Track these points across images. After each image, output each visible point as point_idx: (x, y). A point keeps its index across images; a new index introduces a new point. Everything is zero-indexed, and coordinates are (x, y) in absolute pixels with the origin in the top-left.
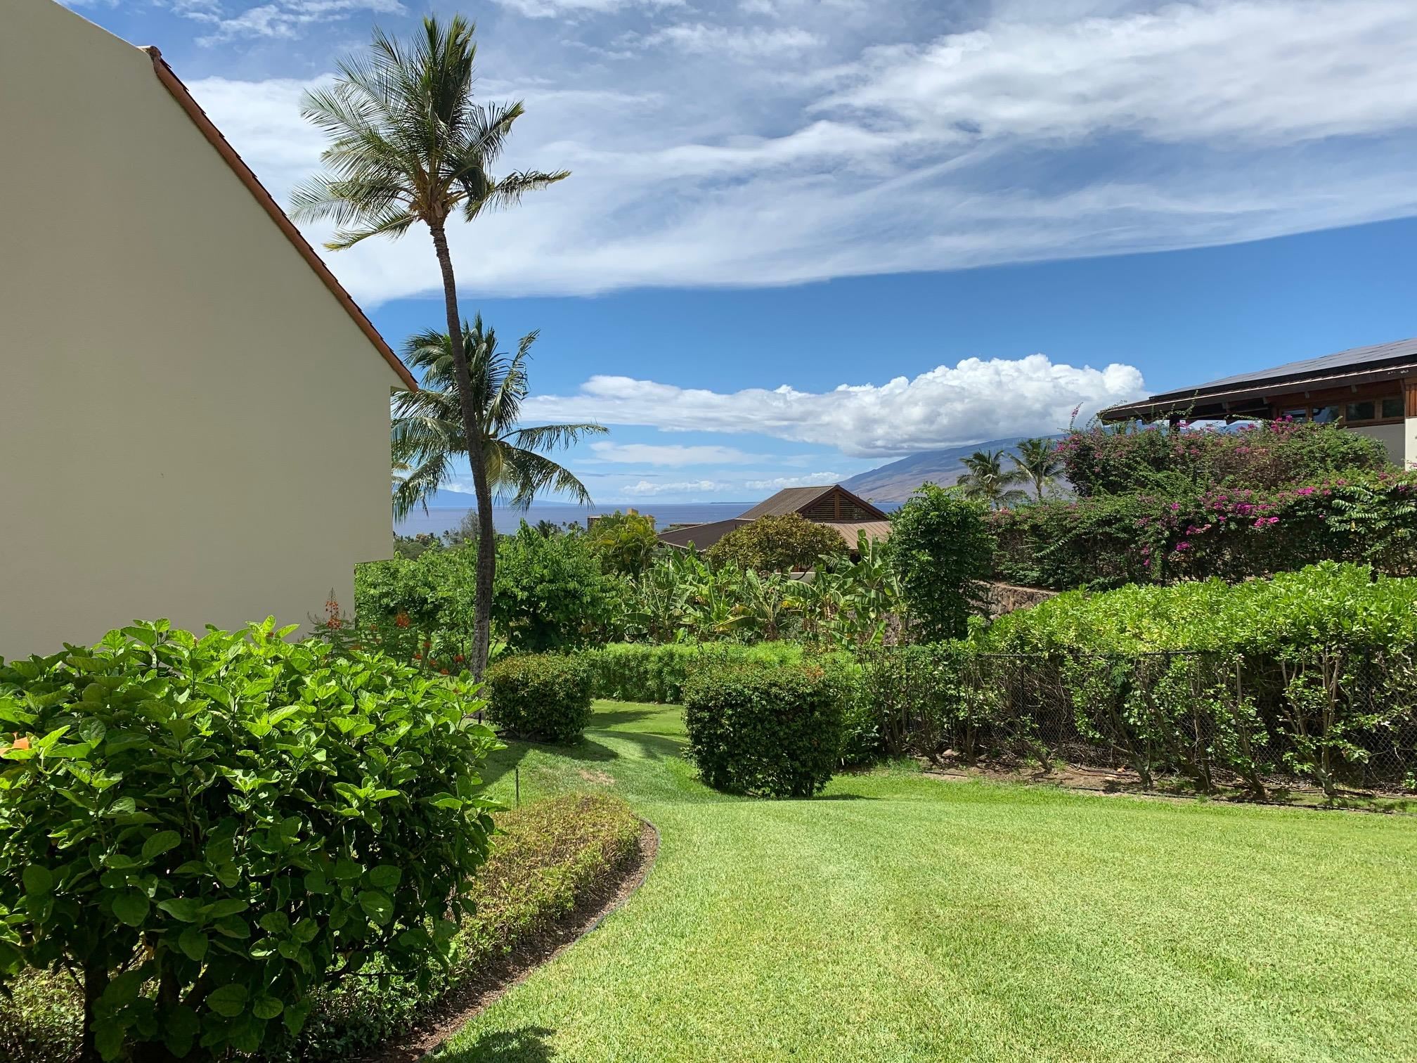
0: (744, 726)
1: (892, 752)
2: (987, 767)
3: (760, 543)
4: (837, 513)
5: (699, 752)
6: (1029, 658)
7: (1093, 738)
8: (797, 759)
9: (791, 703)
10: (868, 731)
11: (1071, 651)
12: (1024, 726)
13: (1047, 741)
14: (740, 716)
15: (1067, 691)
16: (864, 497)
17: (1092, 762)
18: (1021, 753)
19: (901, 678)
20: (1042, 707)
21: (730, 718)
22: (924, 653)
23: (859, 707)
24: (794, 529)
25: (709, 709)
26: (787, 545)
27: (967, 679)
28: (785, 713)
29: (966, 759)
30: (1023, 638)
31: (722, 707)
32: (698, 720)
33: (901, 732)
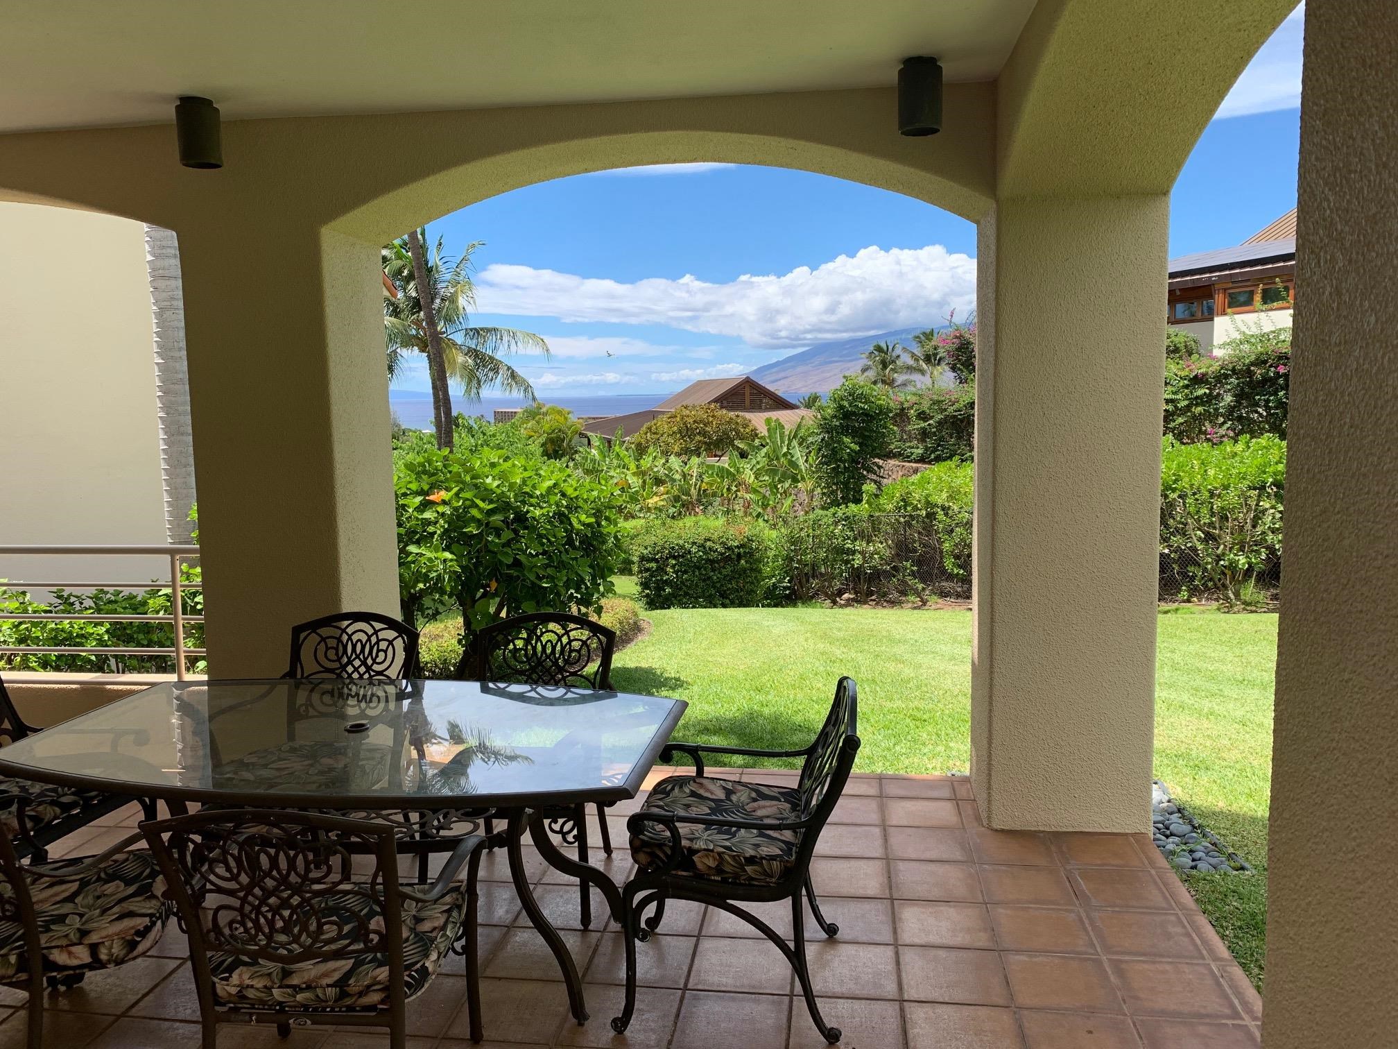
0: (685, 572)
1: (801, 598)
2: (877, 604)
3: (680, 432)
4: (747, 402)
5: (647, 596)
6: (911, 516)
7: (958, 574)
8: (727, 598)
9: (722, 554)
10: (781, 581)
11: (943, 508)
12: (906, 569)
13: (923, 580)
14: (681, 564)
15: (939, 540)
16: (771, 387)
17: (958, 596)
18: (903, 593)
19: (808, 536)
20: (921, 554)
21: (673, 566)
22: (827, 516)
23: (774, 562)
24: (711, 419)
25: (656, 561)
26: (704, 433)
27: (861, 535)
28: (718, 562)
29: (862, 598)
30: (905, 502)
31: (667, 558)
32: (647, 570)
33: (808, 581)
